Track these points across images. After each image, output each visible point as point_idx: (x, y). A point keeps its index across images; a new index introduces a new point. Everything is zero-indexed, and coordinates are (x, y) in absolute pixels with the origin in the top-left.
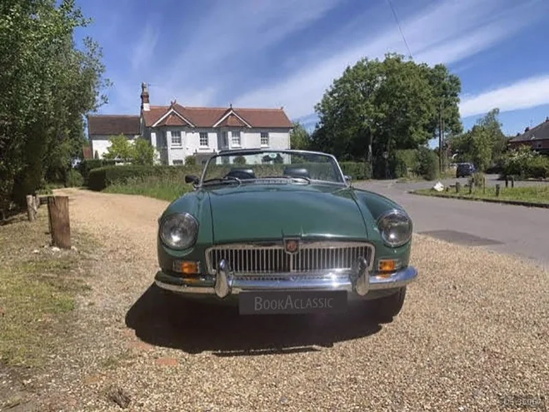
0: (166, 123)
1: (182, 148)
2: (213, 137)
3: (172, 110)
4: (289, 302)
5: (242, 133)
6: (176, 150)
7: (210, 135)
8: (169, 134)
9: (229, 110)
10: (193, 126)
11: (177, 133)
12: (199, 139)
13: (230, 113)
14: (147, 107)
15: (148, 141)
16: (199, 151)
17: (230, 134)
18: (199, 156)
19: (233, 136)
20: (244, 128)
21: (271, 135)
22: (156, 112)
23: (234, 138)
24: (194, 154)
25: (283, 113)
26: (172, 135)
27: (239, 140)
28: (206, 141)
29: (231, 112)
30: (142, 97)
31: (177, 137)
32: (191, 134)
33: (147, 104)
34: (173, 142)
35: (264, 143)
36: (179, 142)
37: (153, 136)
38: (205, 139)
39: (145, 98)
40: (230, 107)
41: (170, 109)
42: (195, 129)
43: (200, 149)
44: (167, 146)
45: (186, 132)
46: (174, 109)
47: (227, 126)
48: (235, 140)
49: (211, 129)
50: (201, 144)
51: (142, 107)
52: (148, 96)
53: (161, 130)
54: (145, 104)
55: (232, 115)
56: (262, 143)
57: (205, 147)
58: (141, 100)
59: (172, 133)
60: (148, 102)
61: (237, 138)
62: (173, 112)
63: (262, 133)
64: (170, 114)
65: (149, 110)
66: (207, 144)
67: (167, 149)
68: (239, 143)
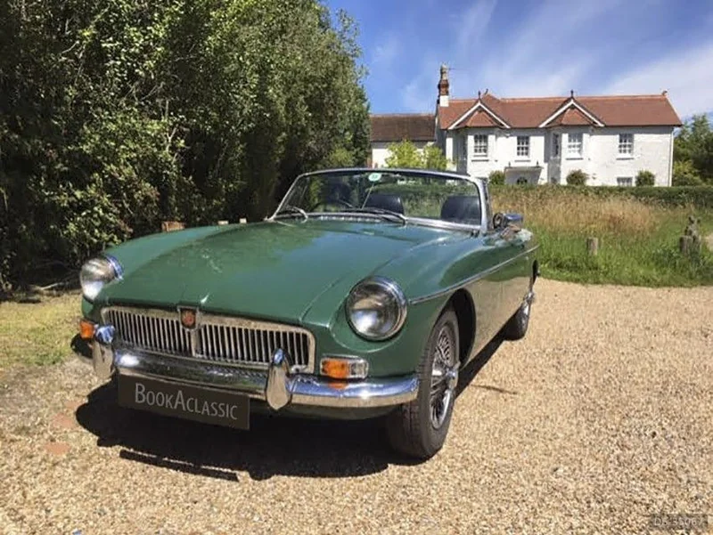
0: (468, 124)
1: (487, 161)
2: (537, 143)
3: (479, 104)
4: (180, 400)
5: (585, 136)
6: (480, 163)
7: (533, 139)
8: (471, 139)
9: (568, 100)
10: (508, 127)
11: (481, 138)
12: (516, 146)
13: (569, 105)
14: (444, 101)
15: (441, 151)
16: (513, 165)
17: (565, 137)
18: (513, 172)
19: (570, 141)
20: (591, 128)
21: (638, 138)
22: (457, 108)
23: (572, 144)
24: (506, 168)
25: (666, 100)
26: (476, 142)
27: (580, 146)
28: (527, 148)
29: (572, 102)
30: (439, 87)
31: (483, 144)
32: (504, 138)
33: (446, 97)
34: (476, 151)
35: (625, 151)
36: (485, 151)
37: (449, 142)
38: (525, 145)
39: (443, 87)
40: (570, 96)
41: (477, 102)
42: (512, 131)
43: (516, 161)
44: (466, 157)
45: (497, 137)
46: (482, 103)
47: (561, 125)
48: (574, 146)
49: (536, 130)
50: (518, 154)
51: (438, 102)
52: (447, 86)
53: (460, 134)
54: (442, 97)
55: (573, 107)
56: (620, 151)
57: (525, 158)
58: (438, 90)
59: (476, 138)
60: (447, 93)
61: (577, 143)
62: (480, 107)
63: (621, 135)
64: (476, 110)
65: (447, 105)
66: (527, 154)
67: (466, 162)
68: (579, 151)
